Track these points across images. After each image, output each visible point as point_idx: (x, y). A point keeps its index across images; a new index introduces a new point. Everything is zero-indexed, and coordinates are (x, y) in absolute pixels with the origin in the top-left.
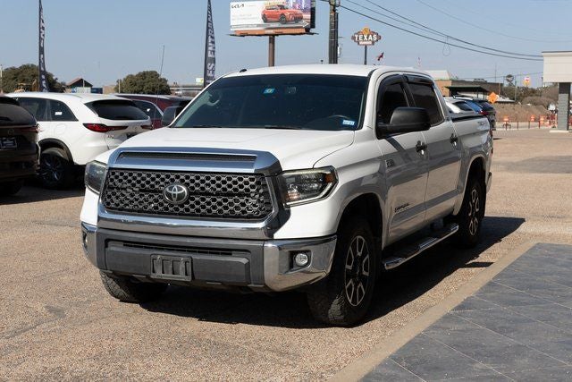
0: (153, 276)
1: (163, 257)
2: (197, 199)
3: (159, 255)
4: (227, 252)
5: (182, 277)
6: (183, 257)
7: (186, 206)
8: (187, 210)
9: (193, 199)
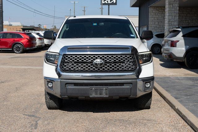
0: (91, 96)
1: (95, 89)
2: (108, 65)
3: (94, 88)
4: (122, 84)
5: (104, 95)
6: (104, 88)
7: (103, 68)
8: (104, 69)
9: (106, 65)
